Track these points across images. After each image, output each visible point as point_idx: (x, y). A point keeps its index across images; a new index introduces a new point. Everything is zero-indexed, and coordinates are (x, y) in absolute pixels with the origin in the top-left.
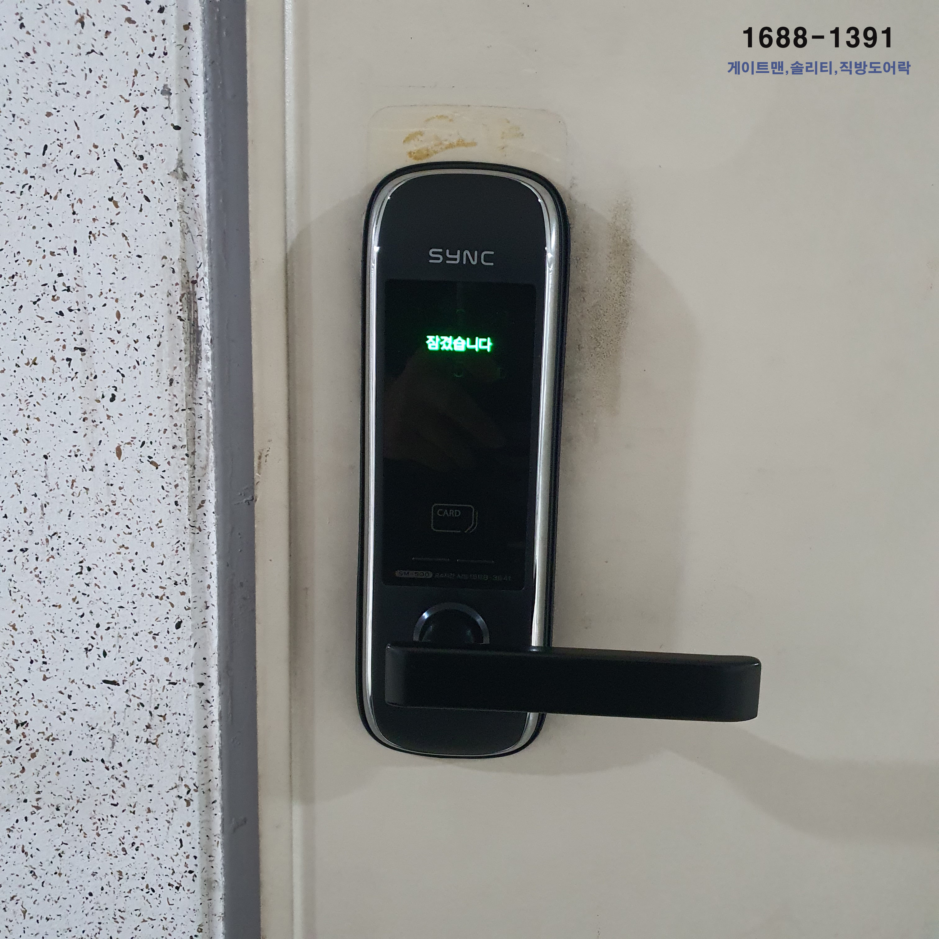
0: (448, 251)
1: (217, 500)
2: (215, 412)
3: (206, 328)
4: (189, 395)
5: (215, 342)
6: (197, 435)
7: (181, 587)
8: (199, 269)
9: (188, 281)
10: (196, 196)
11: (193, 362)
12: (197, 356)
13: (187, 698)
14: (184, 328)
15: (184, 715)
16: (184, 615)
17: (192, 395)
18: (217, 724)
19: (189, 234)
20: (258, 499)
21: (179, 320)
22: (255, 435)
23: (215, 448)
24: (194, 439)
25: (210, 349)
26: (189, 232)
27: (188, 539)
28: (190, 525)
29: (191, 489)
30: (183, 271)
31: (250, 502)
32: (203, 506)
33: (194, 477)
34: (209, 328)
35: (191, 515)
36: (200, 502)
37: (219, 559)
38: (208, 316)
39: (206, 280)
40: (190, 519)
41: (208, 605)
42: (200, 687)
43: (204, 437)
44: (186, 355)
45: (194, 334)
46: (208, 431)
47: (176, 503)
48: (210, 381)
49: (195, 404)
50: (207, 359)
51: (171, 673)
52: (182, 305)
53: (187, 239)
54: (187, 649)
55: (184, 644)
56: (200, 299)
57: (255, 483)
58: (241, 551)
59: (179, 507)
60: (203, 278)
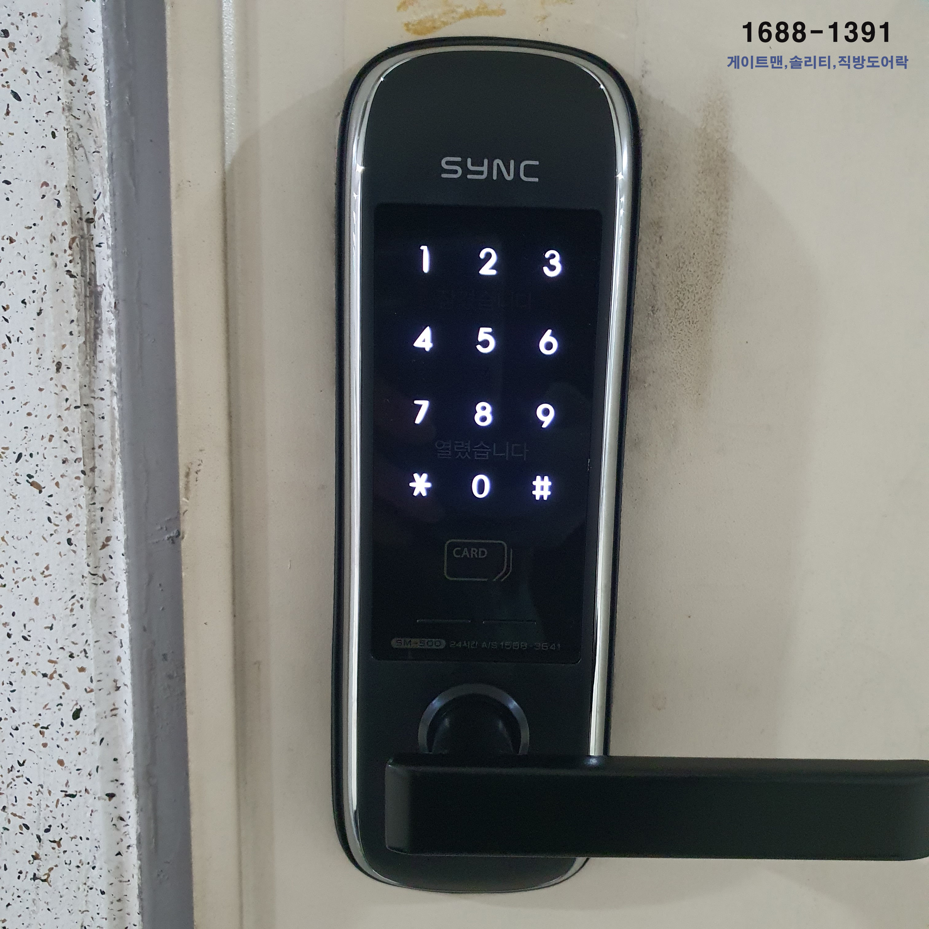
0: (469, 161)
1: (128, 537)
2: (121, 409)
3: (108, 288)
4: (85, 386)
5: (121, 306)
6: (97, 443)
7: (79, 661)
8: (96, 202)
9: (81, 219)
10: (91, 94)
11: (90, 337)
12: (96, 329)
13: (91, 815)
14: (75, 288)
15: (88, 839)
16: (84, 700)
17: (89, 387)
18: (134, 851)
19: (81, 149)
20: (186, 536)
21: (68, 276)
22: (181, 441)
23: (122, 462)
24: (93, 449)
25: (113, 318)
26: (81, 146)
27: (87, 592)
28: (90, 573)
29: (91, 521)
30: (73, 205)
31: (175, 539)
32: (108, 545)
33: (94, 504)
34: (112, 287)
35: (91, 559)
36: (103, 539)
37: (131, 620)
38: (111, 270)
39: (107, 216)
40: (90, 563)
41: (118, 685)
42: (110, 800)
43: (107, 446)
44: (80, 328)
45: (91, 296)
46: (113, 437)
47: (69, 542)
48: (114, 364)
49: (94, 398)
50: (110, 332)
51: (68, 782)
52: (72, 255)
53: (79, 157)
54: (90, 747)
55: (85, 741)
56: (99, 246)
57: (182, 512)
58: (163, 609)
59: (73, 547)
60: (103, 215)
